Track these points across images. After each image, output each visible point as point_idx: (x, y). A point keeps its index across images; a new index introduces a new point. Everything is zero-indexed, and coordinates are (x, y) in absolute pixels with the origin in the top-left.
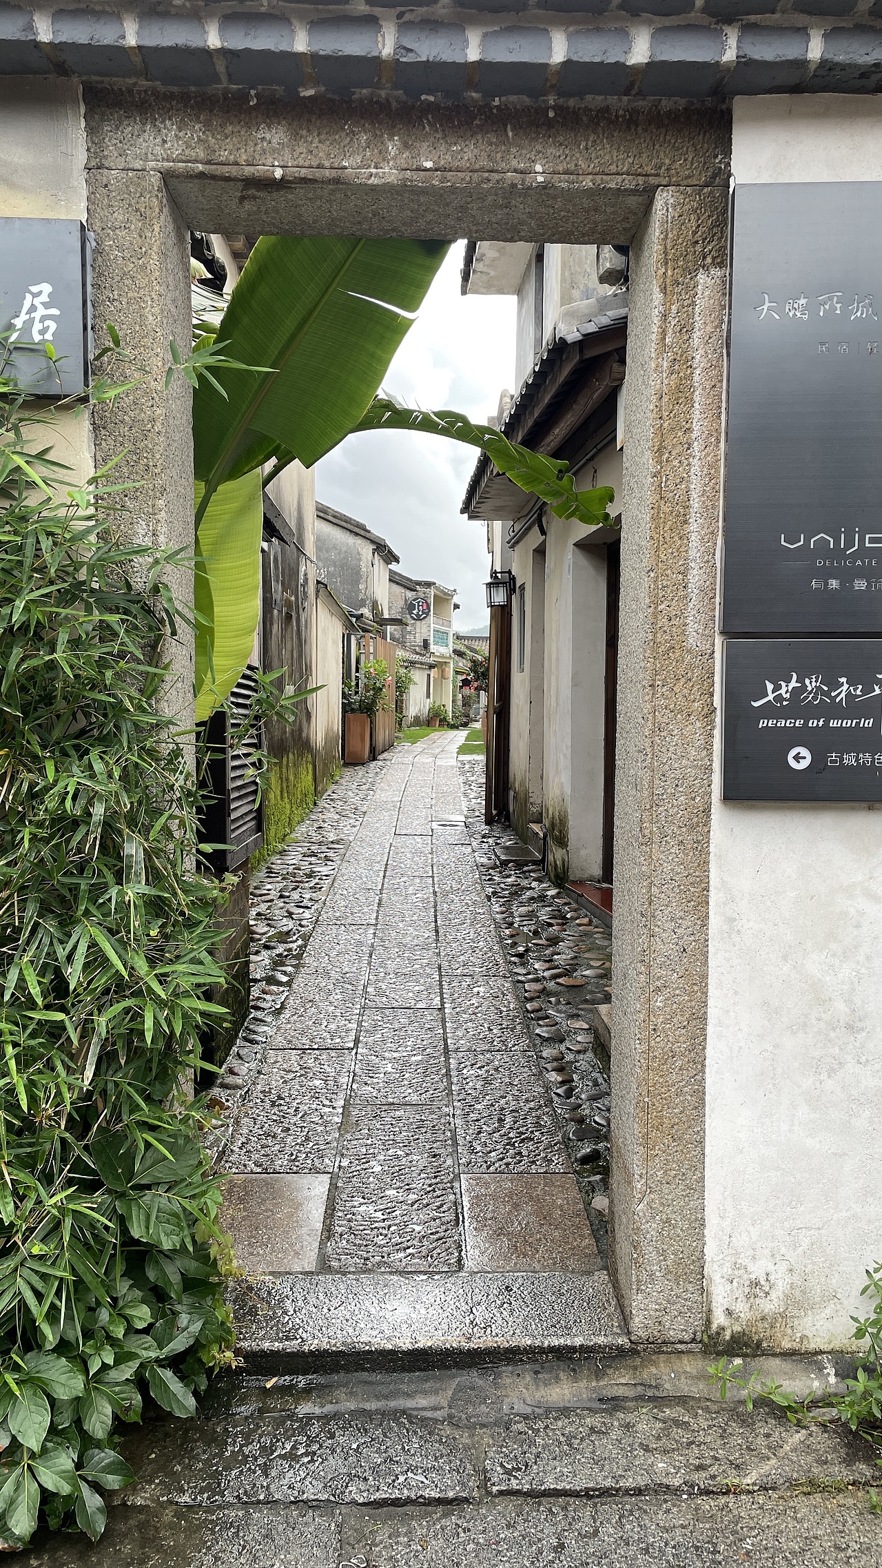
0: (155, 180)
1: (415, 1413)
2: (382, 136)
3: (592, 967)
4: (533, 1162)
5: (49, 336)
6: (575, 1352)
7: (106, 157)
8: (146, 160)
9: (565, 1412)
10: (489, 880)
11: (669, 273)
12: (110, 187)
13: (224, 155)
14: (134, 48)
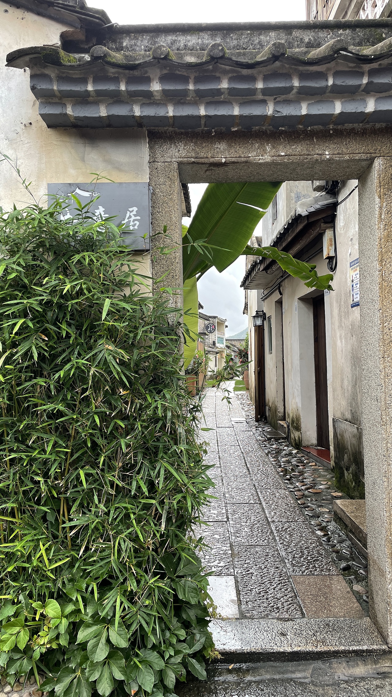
0: (176, 165)
1: (296, 680)
2: (264, 144)
3: (322, 484)
4: (322, 570)
5: (136, 227)
6: (364, 653)
7: (156, 158)
8: (172, 158)
9: (363, 679)
10: (265, 446)
11: (382, 190)
12: (158, 169)
13: (202, 155)
14: (172, 116)
